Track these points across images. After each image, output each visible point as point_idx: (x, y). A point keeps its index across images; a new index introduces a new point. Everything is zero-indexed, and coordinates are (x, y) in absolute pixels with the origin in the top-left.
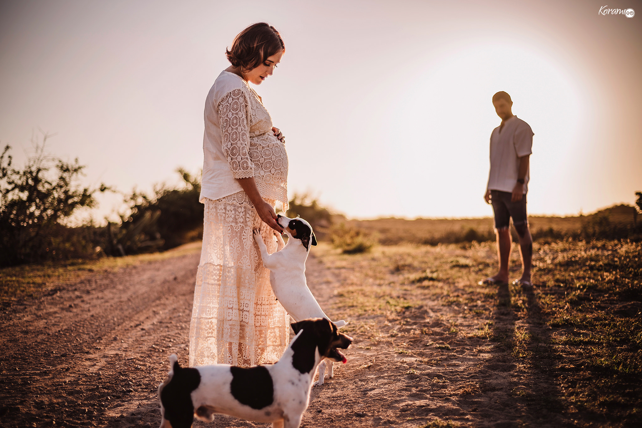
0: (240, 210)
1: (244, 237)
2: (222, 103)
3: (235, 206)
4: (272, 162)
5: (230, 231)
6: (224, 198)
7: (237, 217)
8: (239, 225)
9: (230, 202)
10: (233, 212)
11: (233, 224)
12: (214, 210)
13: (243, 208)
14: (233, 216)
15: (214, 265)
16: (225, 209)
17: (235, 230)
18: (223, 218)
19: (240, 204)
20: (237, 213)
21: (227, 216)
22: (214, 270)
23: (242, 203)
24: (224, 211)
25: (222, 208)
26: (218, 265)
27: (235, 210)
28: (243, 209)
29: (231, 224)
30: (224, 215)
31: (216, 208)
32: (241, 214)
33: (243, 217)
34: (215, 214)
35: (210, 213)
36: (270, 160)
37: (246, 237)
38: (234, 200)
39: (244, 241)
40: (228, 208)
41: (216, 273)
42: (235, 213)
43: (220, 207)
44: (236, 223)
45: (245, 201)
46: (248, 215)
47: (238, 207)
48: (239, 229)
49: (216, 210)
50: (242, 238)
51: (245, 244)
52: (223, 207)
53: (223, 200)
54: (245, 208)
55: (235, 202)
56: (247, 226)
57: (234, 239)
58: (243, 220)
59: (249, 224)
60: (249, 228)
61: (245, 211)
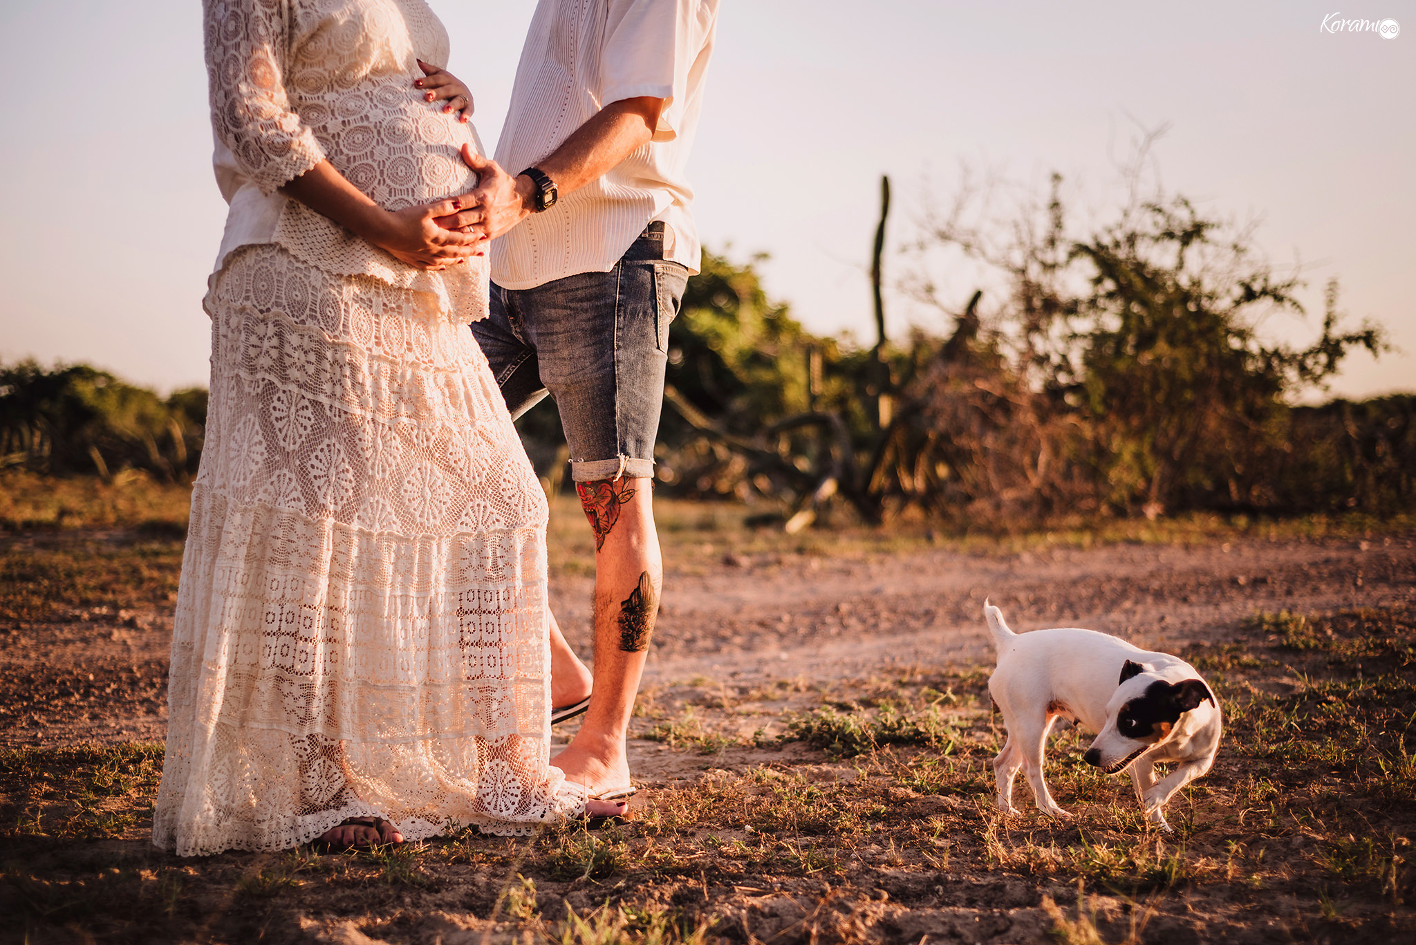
0: (261, 329)
1: (277, 414)
8: (259, 376)
11: (243, 374)
13: (270, 325)
14: (242, 348)
19: (261, 311)
20: (253, 340)
23: (269, 310)
28: (271, 330)
33: (273, 352)
37: (284, 414)
39: (278, 425)
42: (247, 339)
44: (253, 370)
45: (276, 303)
47: (258, 322)
50: (273, 418)
51: (281, 436)
54: (276, 324)
55: (248, 304)
56: (285, 379)
57: (243, 419)
58: (271, 363)
59: (294, 373)
60: (293, 388)
61: (280, 335)
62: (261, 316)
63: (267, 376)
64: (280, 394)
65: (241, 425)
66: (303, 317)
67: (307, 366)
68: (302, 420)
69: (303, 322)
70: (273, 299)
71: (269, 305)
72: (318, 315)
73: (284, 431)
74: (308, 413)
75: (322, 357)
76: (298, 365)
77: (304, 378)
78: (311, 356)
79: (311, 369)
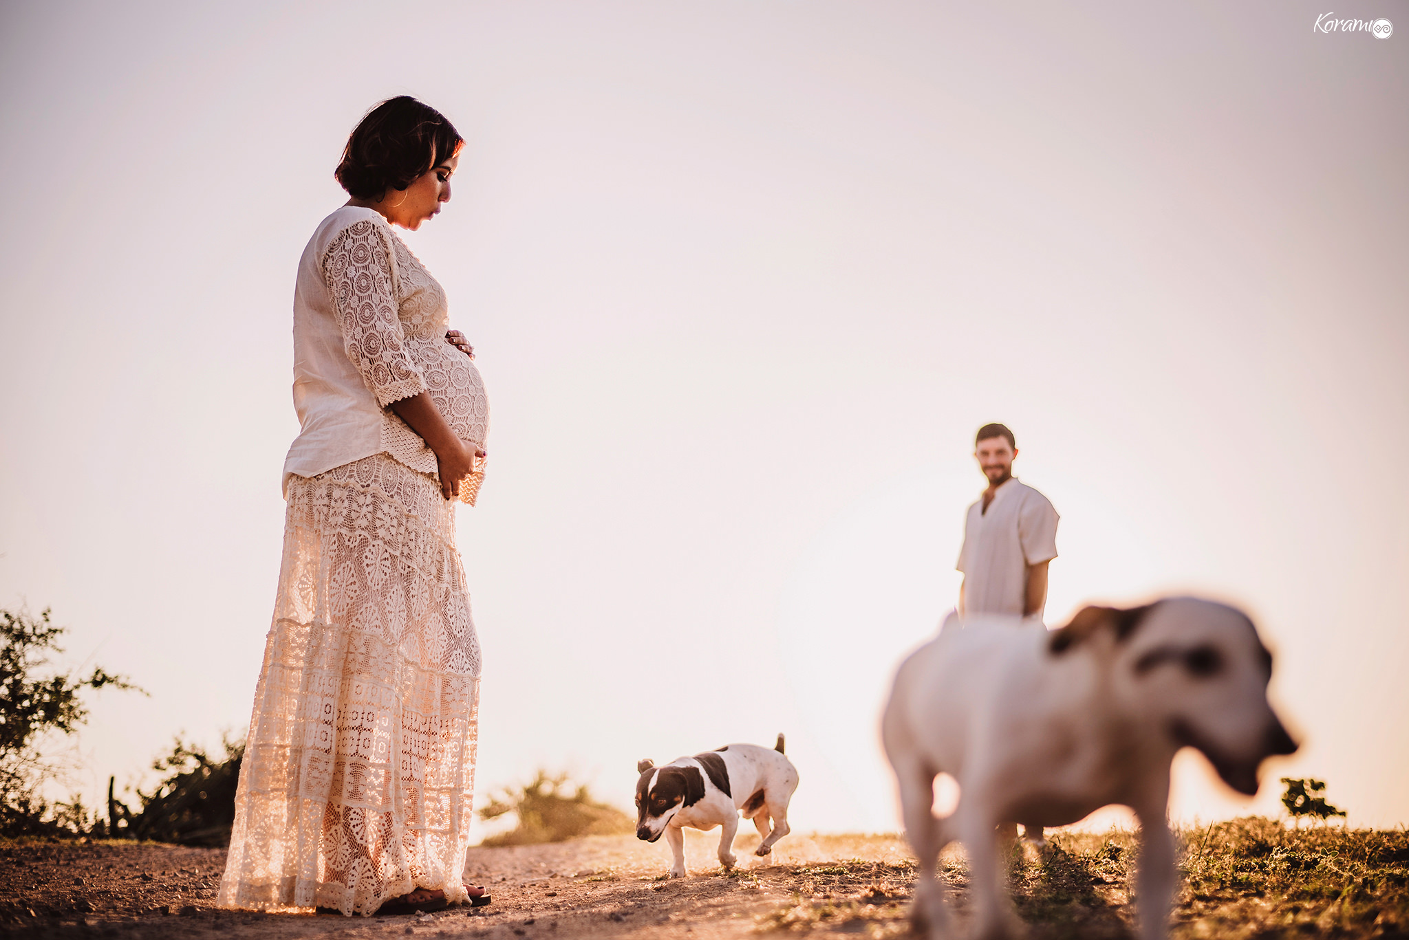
0: (361, 499)
3: (351, 489)
4: (447, 400)
5: (335, 547)
6: (329, 472)
7: (354, 515)
8: (357, 533)
9: (342, 482)
10: (346, 503)
11: (344, 531)
12: (306, 500)
13: (369, 496)
14: (345, 512)
15: (299, 624)
16: (329, 496)
17: (347, 543)
18: (322, 517)
19: (363, 486)
20: (355, 506)
21: (332, 511)
22: (299, 635)
23: (368, 485)
24: (326, 501)
25: (324, 495)
26: (307, 624)
27: (350, 498)
28: (369, 500)
29: (338, 530)
30: (325, 509)
31: (309, 494)
32: (364, 510)
33: (369, 516)
34: (306, 509)
35: (296, 508)
36: (443, 397)
37: (373, 562)
38: (351, 476)
39: (368, 570)
40: (336, 494)
41: (302, 643)
42: (350, 506)
43: (318, 493)
44: (352, 529)
45: (375, 481)
46: (380, 514)
47: (359, 494)
48: (356, 544)
49: (311, 500)
50: (364, 564)
52: (325, 492)
53: (327, 476)
54: (373, 496)
55: (352, 481)
56: (375, 537)
57: (343, 565)
58: (367, 523)
59: (381, 532)
60: (381, 543)
61: (374, 504)
62: (362, 490)
63: (363, 533)
64: (371, 547)
66: (392, 493)
67: (391, 528)
68: (384, 568)
69: (392, 496)
70: (373, 478)
71: (369, 482)
72: (402, 493)
73: (372, 575)
74: (388, 563)
75: (400, 524)
76: (386, 526)
77: (388, 538)
78: (395, 522)
79: (393, 531)
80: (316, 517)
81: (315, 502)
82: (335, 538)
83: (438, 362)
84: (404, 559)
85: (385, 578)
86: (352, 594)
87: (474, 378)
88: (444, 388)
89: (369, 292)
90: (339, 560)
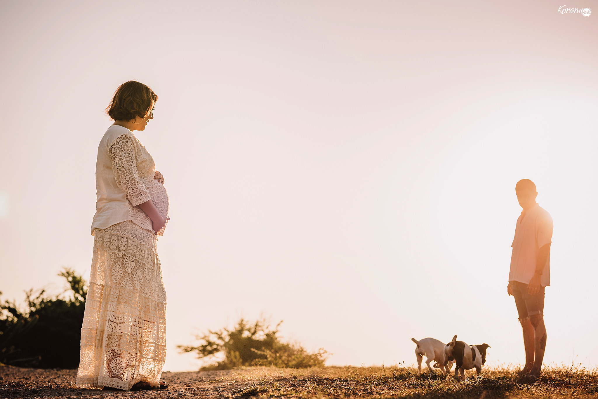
0: (122, 240)
1: (126, 263)
2: (113, 147)
3: (118, 236)
4: (154, 201)
5: (113, 257)
7: (120, 246)
8: (121, 252)
9: (115, 233)
10: (117, 241)
11: (116, 252)
12: (101, 239)
13: (125, 238)
14: (116, 245)
15: (97, 285)
16: (110, 238)
17: (118, 256)
18: (107, 246)
19: (123, 235)
20: (120, 242)
21: (111, 244)
22: (97, 288)
23: (125, 234)
24: (109, 240)
25: (108, 238)
26: (100, 285)
27: (118, 239)
28: (125, 240)
29: (114, 251)
30: (109, 243)
31: (102, 237)
32: (124, 243)
33: (126, 246)
34: (101, 242)
35: (97, 241)
36: (153, 199)
37: (128, 263)
38: (118, 231)
40: (113, 238)
41: (98, 291)
42: (118, 242)
43: (106, 237)
44: (119, 251)
45: (127, 233)
46: (129, 245)
47: (121, 238)
48: (121, 256)
49: (103, 239)
50: (125, 264)
51: (127, 269)
52: (108, 237)
54: (127, 238)
56: (128, 253)
57: (116, 264)
58: (125, 249)
59: (130, 252)
60: (130, 255)
61: (127, 241)
62: (123, 236)
63: (124, 252)
64: (127, 257)
65: (116, 266)
66: (134, 237)
67: (134, 250)
68: (132, 265)
69: (134, 238)
70: (126, 232)
71: (125, 233)
72: (137, 236)
73: (128, 267)
74: (133, 263)
75: (137, 248)
76: (132, 249)
77: (133, 253)
78: (135, 247)
79: (135, 251)
80: (105, 245)
81: (104, 240)
82: (113, 254)
83: (152, 186)
84: (140, 260)
85: (132, 268)
86: (120, 274)
87: (164, 192)
88: (153, 196)
89: (130, 163)
90: (115, 262)
